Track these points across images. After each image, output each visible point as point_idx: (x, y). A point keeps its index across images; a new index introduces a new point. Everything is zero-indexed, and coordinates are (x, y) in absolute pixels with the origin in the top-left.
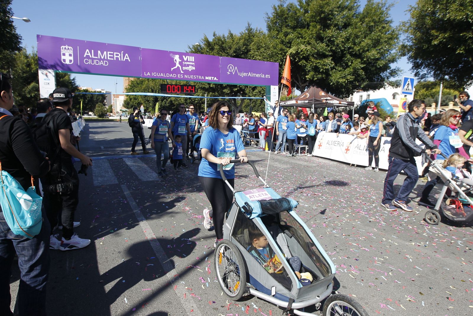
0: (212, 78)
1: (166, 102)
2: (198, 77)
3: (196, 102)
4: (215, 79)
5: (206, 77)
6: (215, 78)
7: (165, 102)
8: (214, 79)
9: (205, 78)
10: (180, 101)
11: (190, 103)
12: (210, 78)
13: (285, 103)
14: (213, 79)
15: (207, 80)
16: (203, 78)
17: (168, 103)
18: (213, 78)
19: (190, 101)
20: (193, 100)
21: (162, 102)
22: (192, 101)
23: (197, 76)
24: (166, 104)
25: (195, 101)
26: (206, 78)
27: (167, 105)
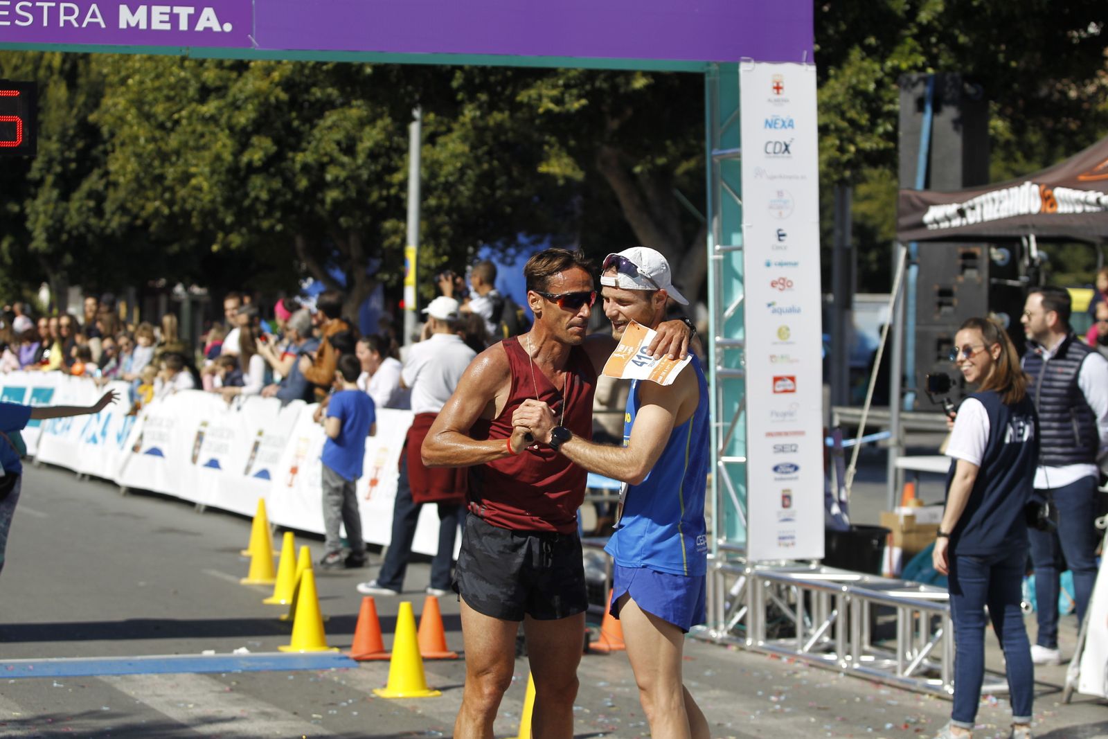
0: (174, 19)
1: (98, 197)
2: (54, 13)
3: (332, 195)
4: (209, 19)
5: (124, 10)
6: (208, 12)
7: (91, 194)
8: (193, 20)
9: (111, 16)
10: (182, 192)
11: (270, 205)
12: (159, 18)
13: (961, 213)
14: (183, 26)
15: (133, 31)
16: (95, 15)
17: (123, 209)
18: (184, 12)
19: (274, 194)
20: (303, 183)
21: (65, 196)
22: (289, 183)
23: (46, 5)
24: (99, 212)
25: (319, 185)
26: (126, 17)
27: (115, 222)
